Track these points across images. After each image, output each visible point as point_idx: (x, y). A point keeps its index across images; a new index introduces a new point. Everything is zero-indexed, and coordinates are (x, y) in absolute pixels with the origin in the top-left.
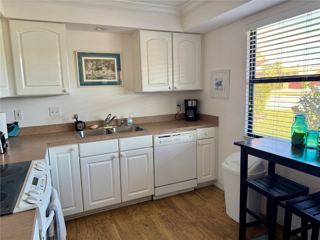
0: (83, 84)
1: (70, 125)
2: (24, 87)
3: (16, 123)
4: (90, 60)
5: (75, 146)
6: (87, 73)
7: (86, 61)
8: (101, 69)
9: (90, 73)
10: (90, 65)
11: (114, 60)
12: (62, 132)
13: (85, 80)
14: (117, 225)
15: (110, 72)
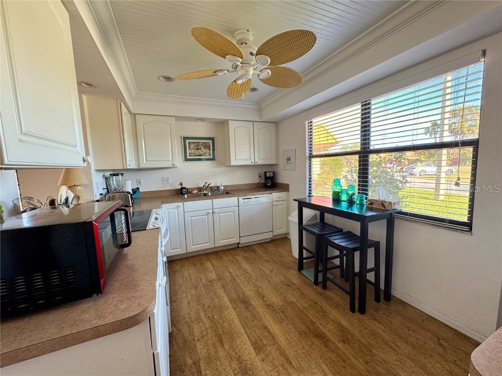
0: (186, 160)
1: (177, 190)
2: (145, 162)
3: (138, 188)
4: (193, 142)
5: (181, 204)
6: (190, 152)
7: (189, 143)
8: (200, 149)
9: (192, 151)
10: (192, 146)
11: (210, 142)
12: (170, 195)
13: (188, 157)
14: (211, 262)
15: (207, 150)
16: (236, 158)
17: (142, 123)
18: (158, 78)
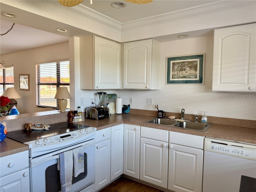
0: (169, 82)
2: (127, 84)
3: (129, 105)
4: (177, 63)
5: (138, 127)
6: (173, 73)
7: (174, 64)
8: (185, 70)
9: (176, 73)
10: (176, 67)
11: (197, 61)
12: (152, 116)
13: (171, 79)
15: (192, 71)
16: (222, 82)
17: (127, 50)
18: (111, 5)
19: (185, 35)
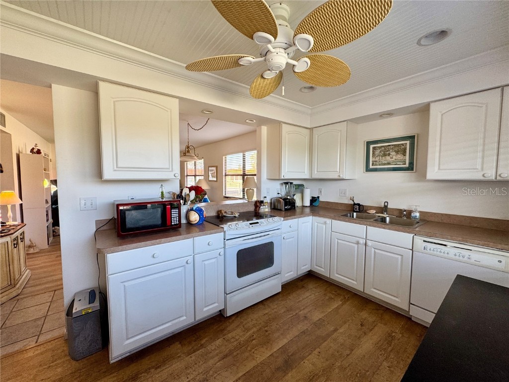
0: (368, 169)
2: (316, 172)
3: (318, 197)
4: (379, 147)
5: (328, 221)
6: (374, 159)
7: (374, 148)
8: (389, 155)
9: (377, 159)
10: (377, 152)
11: (406, 144)
12: (346, 210)
13: (371, 167)
15: (399, 156)
16: (441, 168)
17: (317, 136)
19: (390, 114)
